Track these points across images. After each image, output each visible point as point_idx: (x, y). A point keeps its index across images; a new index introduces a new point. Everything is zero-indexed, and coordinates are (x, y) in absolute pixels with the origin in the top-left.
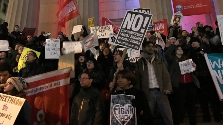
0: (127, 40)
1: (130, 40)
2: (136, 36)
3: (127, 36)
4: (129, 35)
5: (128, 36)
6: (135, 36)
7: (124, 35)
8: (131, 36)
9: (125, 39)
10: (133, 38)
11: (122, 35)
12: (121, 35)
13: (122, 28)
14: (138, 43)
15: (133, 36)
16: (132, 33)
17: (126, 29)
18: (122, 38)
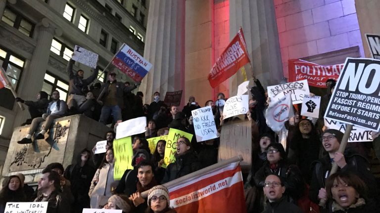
0: (350, 111)
1: (357, 111)
2: (369, 102)
3: (350, 102)
4: (355, 101)
5: (353, 102)
6: (367, 102)
7: (343, 102)
8: (359, 104)
9: (347, 109)
10: (362, 107)
11: (339, 101)
12: (336, 101)
13: (338, 89)
14: (376, 116)
15: (364, 103)
16: (359, 97)
17: (347, 90)
18: (339, 107)
